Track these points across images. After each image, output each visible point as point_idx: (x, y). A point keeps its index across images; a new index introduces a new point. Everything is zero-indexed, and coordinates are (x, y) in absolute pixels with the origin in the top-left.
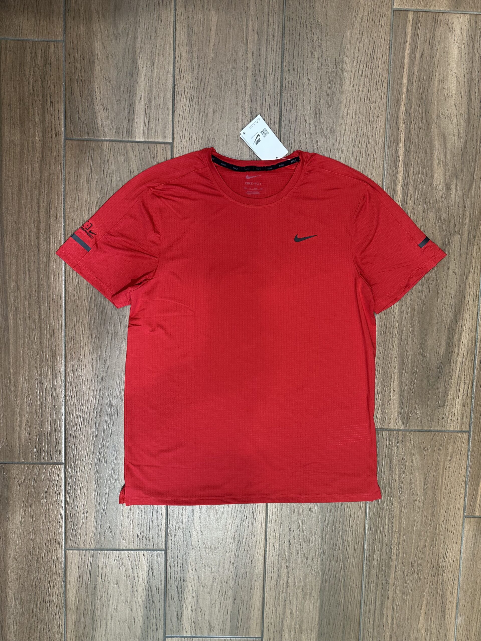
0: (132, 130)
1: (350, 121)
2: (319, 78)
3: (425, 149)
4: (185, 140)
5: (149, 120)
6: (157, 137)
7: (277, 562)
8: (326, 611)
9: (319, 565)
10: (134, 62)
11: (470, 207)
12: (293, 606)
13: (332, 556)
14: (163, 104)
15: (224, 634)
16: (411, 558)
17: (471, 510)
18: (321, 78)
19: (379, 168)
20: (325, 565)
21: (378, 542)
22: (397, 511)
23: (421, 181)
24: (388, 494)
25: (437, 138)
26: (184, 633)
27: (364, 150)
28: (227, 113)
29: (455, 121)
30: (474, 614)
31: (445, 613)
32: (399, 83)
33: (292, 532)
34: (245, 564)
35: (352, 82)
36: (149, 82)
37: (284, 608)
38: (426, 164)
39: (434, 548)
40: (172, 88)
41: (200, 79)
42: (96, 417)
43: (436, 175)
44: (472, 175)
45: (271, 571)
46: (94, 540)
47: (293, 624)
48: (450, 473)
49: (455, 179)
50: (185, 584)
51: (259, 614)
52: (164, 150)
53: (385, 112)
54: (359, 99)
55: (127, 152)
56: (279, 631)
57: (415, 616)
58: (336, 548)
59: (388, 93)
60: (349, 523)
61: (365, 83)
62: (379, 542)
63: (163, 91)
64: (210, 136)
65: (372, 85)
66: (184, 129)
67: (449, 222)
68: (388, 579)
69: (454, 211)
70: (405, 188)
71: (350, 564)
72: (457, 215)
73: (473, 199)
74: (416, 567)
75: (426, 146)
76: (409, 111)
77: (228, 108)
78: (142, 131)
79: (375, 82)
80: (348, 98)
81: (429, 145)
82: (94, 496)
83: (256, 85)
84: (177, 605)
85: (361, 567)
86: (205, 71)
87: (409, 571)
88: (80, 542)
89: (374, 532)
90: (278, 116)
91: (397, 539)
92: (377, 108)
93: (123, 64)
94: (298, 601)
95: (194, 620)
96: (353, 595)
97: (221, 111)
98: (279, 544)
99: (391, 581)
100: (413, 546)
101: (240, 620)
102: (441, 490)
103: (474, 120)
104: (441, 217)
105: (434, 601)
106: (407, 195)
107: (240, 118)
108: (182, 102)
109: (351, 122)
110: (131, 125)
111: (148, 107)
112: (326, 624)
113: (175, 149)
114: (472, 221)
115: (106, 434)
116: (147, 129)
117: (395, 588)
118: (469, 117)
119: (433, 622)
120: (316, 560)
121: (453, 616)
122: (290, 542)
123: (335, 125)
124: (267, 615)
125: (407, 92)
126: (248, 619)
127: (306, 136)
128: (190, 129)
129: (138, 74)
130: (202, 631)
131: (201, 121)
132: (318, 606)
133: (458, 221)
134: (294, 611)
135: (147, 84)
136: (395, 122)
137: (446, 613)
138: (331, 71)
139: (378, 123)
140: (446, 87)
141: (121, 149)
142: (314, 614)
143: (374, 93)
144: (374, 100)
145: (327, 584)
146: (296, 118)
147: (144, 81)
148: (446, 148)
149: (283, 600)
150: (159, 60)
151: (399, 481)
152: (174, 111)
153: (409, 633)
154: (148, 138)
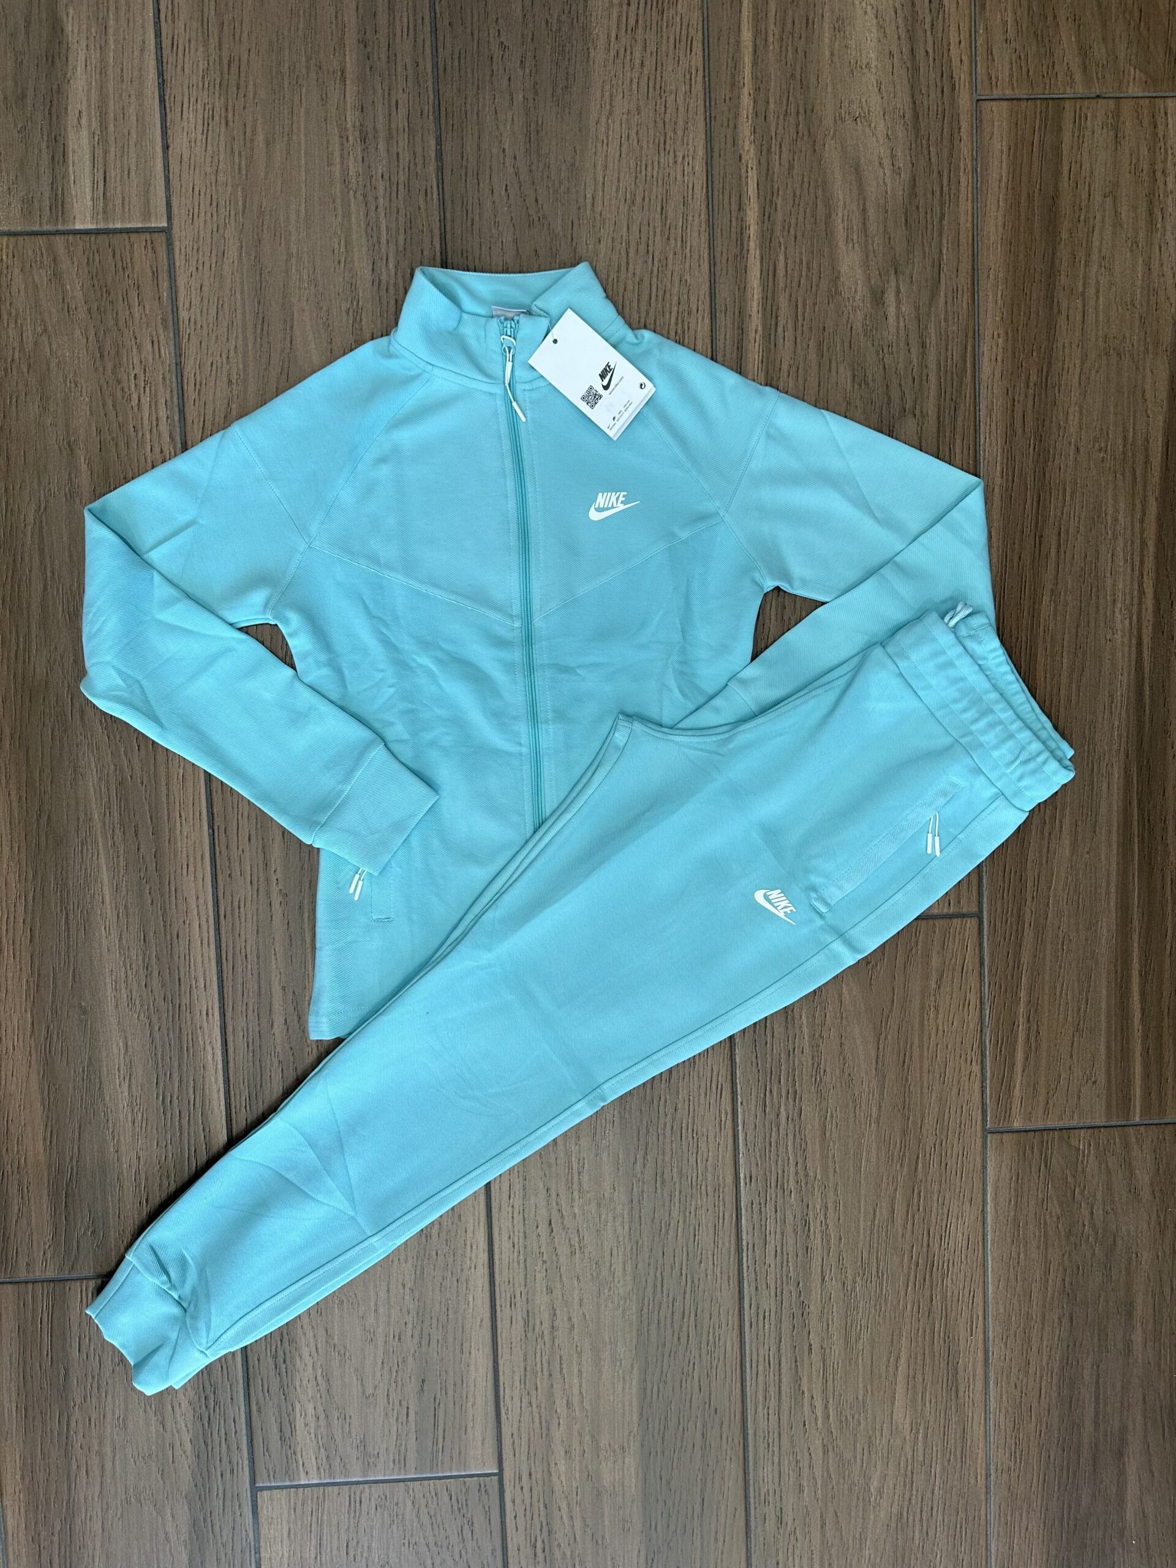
0: (63, 202)
1: (617, 143)
2: (529, 40)
3: (811, 204)
4: (202, 219)
5: (105, 173)
6: (129, 216)
7: (523, 1277)
8: (655, 1396)
9: (628, 1278)
10: (56, 29)
11: (937, 345)
12: (571, 1387)
13: (661, 1255)
14: (138, 133)
15: (402, 1471)
16: (860, 1246)
17: (1000, 1114)
18: (532, 40)
19: (699, 260)
20: (643, 1280)
21: (773, 1210)
22: (813, 1127)
23: (809, 287)
24: (787, 1086)
25: (838, 177)
26: (302, 1474)
27: (658, 216)
28: (303, 144)
29: (881, 126)
30: (1031, 1380)
31: (957, 1380)
32: (732, 41)
33: (554, 1196)
34: (443, 1289)
35: (612, 44)
36: (98, 76)
37: (550, 1396)
38: (818, 242)
39: (916, 1217)
40: (157, 89)
41: (225, 62)
42: (30, 942)
43: (844, 268)
44: (936, 262)
45: (509, 1304)
46: (53, 1257)
47: (576, 1434)
48: (940, 1022)
49: (893, 278)
50: (293, 1351)
51: (486, 1414)
52: (150, 248)
53: (702, 118)
54: (635, 86)
55: (55, 260)
56: (541, 1456)
57: (882, 1393)
58: (667, 1232)
59: (707, 66)
60: (695, 1165)
61: (645, 47)
62: (776, 1211)
63: (133, 97)
64: (265, 203)
65: (664, 49)
66: (197, 192)
67: (887, 386)
68: (806, 1302)
69: (898, 357)
70: (769, 307)
71: (706, 1270)
72: (905, 367)
73: (943, 324)
74: (875, 1265)
75: (812, 195)
76: (764, 110)
77: (302, 130)
78: (90, 203)
79: (672, 41)
80: (607, 87)
81: (820, 192)
82: (42, 1143)
83: (371, 68)
84: (279, 1406)
85: (736, 1275)
86: (237, 38)
87: (858, 1279)
88: (16, 1261)
89: (760, 1184)
90: (433, 143)
91: (819, 1200)
92: (682, 109)
93: (28, 34)
94: (584, 1375)
95: (325, 1438)
96: (722, 1349)
97: (286, 139)
98: (525, 1233)
99: (814, 1309)
100: (862, 1215)
101: (441, 1433)
102: (921, 1067)
103: (929, 123)
104: (865, 376)
105: (926, 1352)
106: (776, 324)
107: (337, 154)
108: (186, 124)
109: (618, 148)
110: (60, 189)
111: (101, 140)
112: (659, 1430)
113: (177, 244)
114: (945, 380)
115: (60, 983)
116: (101, 198)
117: (825, 1325)
118: (916, 116)
119: (928, 1404)
120: (621, 1266)
121: (979, 1385)
122: (550, 1224)
123: (578, 156)
124: (507, 1414)
125: (755, 64)
126: (460, 1429)
127: (506, 190)
128: (212, 190)
129: (67, 58)
130: (348, 1466)
131: (237, 167)
132: (634, 1382)
133: (910, 381)
134: (576, 1400)
135: (94, 83)
136: (730, 141)
137: (960, 1380)
138: (559, 21)
139: (687, 145)
140: (852, 43)
141: (39, 253)
142: (627, 1403)
143: (670, 69)
144: (673, 87)
145: (654, 1326)
146: (478, 145)
147: (84, 77)
148: (864, 200)
149: (546, 1373)
150: (117, 20)
151: (813, 1052)
152: (166, 147)
153: (870, 1438)
154: (106, 220)
